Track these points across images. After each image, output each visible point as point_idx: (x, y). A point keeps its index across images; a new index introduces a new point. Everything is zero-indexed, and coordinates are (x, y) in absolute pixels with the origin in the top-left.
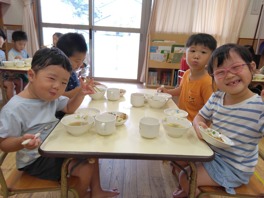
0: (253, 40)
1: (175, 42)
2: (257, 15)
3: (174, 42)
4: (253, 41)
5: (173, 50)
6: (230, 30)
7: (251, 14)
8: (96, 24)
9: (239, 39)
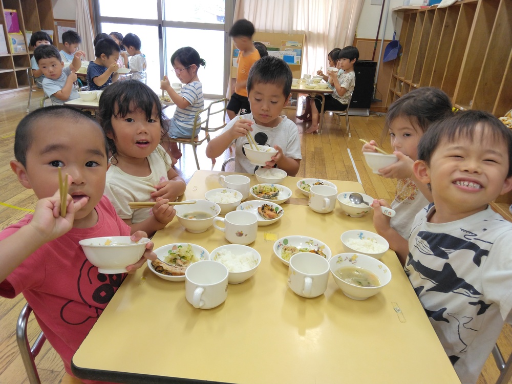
0: (375, 41)
1: (269, 44)
4: (374, 43)
6: (337, 27)
8: (168, 19)
9: (355, 39)
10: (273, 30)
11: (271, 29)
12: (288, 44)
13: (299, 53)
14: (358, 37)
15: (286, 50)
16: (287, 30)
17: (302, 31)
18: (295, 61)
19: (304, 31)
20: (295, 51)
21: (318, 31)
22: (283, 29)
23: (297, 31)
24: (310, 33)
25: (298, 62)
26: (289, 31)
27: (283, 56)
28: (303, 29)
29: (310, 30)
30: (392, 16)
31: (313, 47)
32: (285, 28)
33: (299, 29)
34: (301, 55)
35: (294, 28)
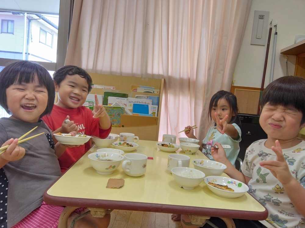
0: (260, 91)
1: (114, 88)
2: (263, 47)
3: (112, 88)
4: (259, 93)
5: (105, 102)
7: (251, 44)
9: (233, 87)
10: (121, 73)
11: (119, 71)
12: (140, 90)
13: (156, 101)
14: (235, 85)
15: (137, 97)
16: (139, 72)
17: (159, 75)
18: (150, 112)
19: (162, 76)
20: (150, 98)
21: (181, 76)
22: (135, 72)
23: (153, 75)
24: (170, 78)
25: (154, 113)
26: (142, 75)
27: (132, 104)
28: (161, 72)
29: (170, 74)
30: (281, 60)
31: (175, 95)
32: (137, 70)
33: (156, 72)
34: (158, 104)
35: (149, 71)
